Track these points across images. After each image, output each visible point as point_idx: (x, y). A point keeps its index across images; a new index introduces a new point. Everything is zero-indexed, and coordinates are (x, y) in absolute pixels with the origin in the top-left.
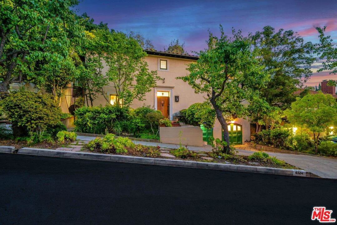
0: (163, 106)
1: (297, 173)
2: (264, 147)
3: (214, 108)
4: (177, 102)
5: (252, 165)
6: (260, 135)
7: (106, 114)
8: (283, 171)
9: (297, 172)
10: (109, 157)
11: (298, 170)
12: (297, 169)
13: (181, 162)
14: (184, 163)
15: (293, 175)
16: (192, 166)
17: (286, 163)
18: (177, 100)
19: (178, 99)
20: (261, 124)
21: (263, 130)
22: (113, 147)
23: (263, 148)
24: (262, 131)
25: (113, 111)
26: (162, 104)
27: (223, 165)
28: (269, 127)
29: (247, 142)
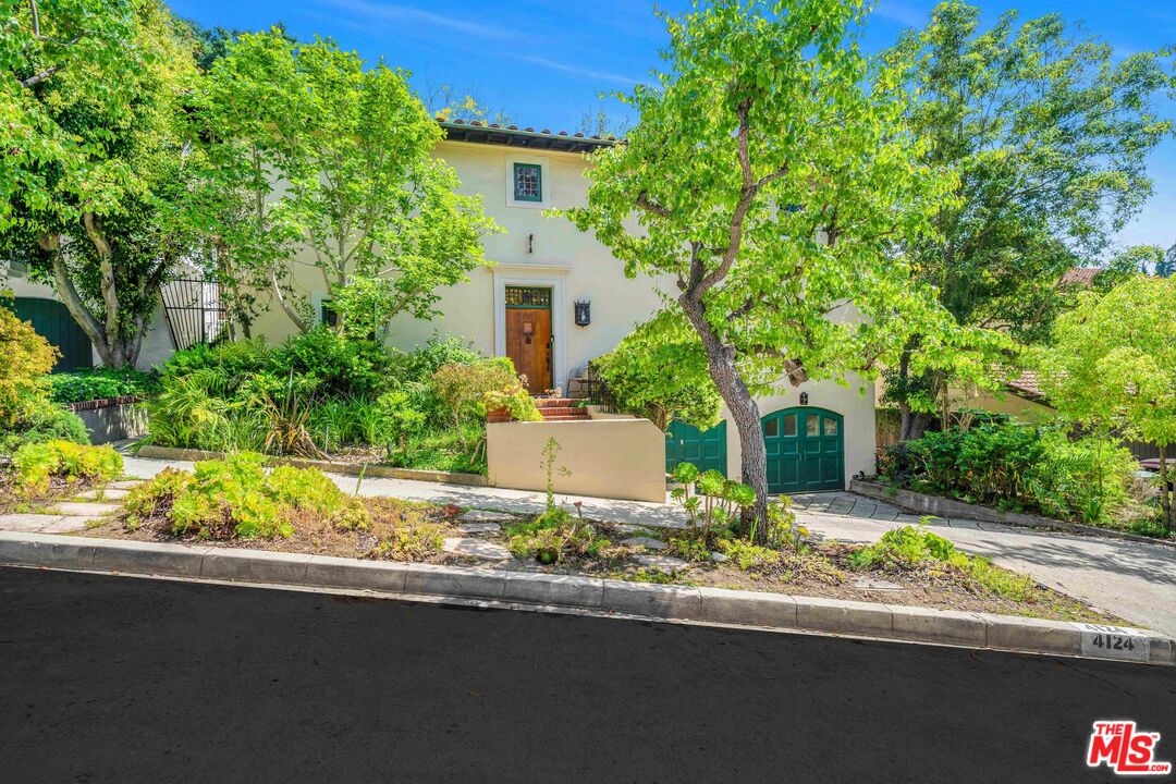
0: (528, 341)
1: (1101, 645)
2: (931, 503)
3: (700, 339)
4: (583, 325)
5: (870, 597)
6: (917, 454)
7: (281, 375)
8: (1028, 633)
9: (1104, 640)
10: (192, 562)
11: (1105, 629)
12: (1096, 618)
13: (530, 582)
14: (540, 588)
15: (1079, 651)
16: (577, 600)
17: (1039, 587)
18: (583, 317)
19: (588, 316)
20: (921, 410)
21: (926, 432)
22: (227, 512)
23: (926, 504)
24: (923, 436)
25: (310, 360)
26: (525, 334)
27: (729, 601)
28: (954, 422)
29: (863, 480)
